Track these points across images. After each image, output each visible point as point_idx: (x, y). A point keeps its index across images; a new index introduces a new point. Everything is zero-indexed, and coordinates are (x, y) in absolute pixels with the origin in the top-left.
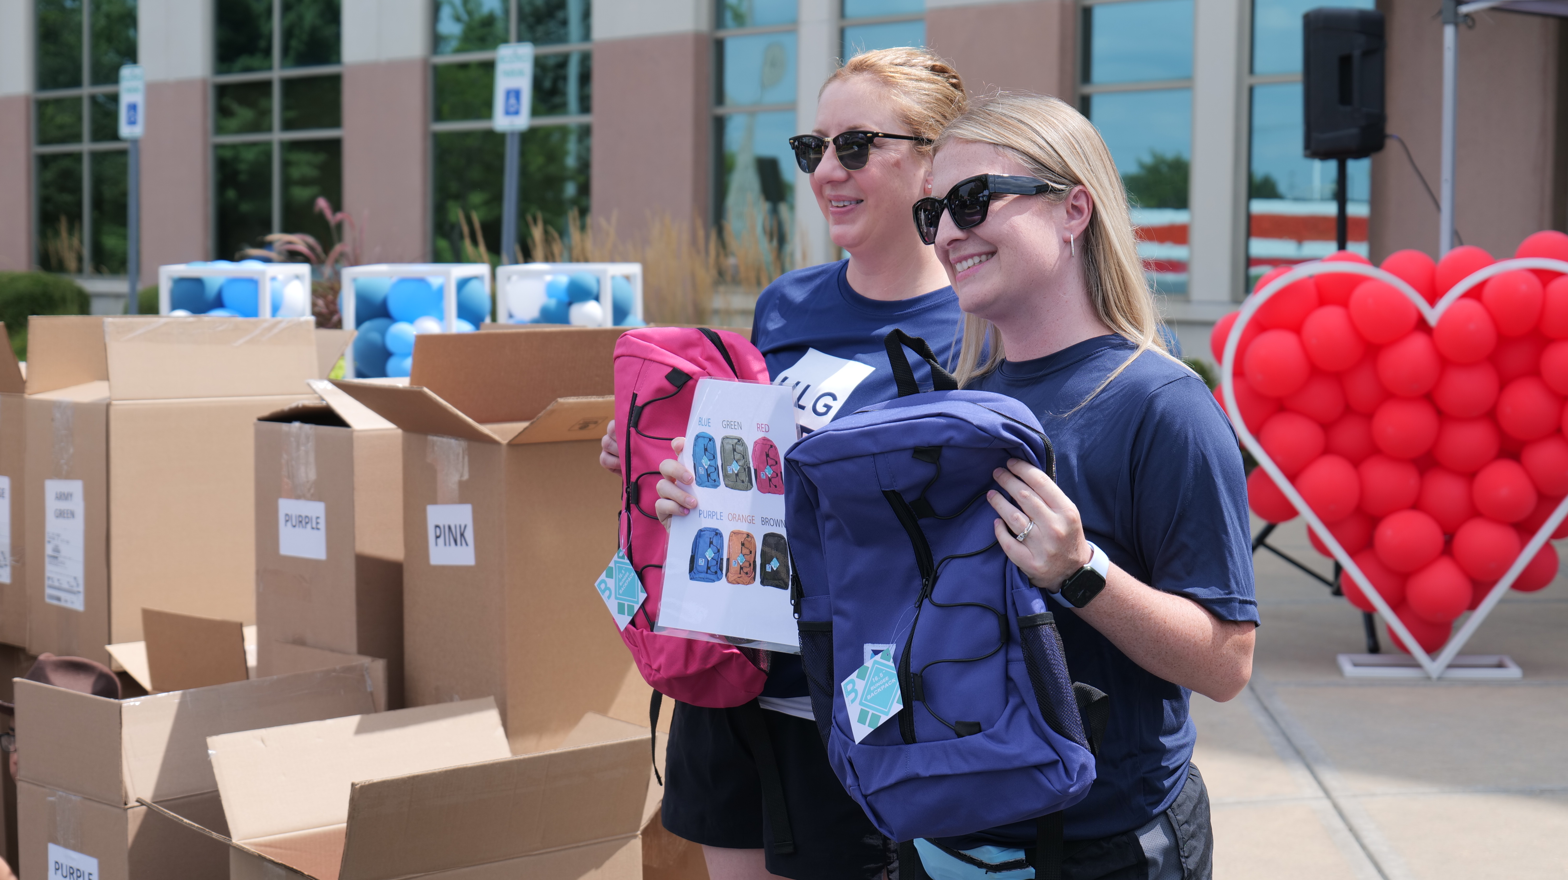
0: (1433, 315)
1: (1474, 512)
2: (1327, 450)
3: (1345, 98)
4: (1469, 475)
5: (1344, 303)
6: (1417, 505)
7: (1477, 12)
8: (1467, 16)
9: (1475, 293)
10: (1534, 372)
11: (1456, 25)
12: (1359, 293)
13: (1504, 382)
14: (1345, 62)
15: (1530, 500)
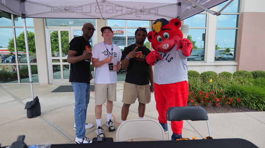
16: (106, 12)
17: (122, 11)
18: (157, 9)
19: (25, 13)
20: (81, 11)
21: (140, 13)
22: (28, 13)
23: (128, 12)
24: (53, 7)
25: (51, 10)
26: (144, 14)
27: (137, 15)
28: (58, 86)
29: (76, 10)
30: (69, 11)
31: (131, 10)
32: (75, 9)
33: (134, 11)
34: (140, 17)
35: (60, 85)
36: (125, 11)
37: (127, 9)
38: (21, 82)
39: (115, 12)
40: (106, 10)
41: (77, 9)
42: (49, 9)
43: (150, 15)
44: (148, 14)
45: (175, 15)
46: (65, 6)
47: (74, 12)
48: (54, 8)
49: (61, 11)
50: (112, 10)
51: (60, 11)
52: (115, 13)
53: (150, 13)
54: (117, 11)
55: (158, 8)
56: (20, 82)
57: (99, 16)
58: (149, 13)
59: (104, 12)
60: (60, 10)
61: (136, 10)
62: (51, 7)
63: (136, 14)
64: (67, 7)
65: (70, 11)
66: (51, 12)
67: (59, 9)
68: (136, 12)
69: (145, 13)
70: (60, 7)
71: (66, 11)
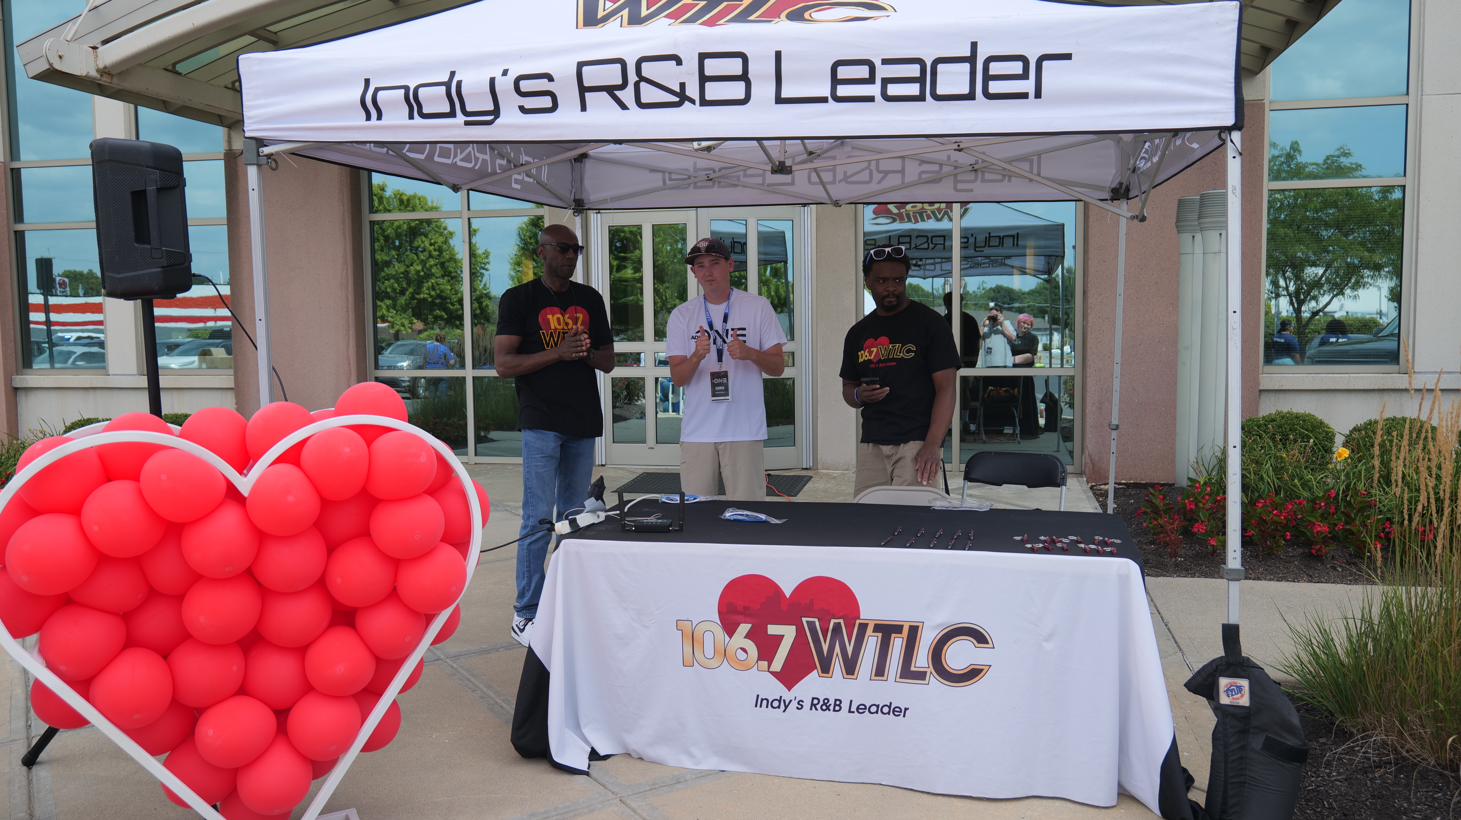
0: (244, 484)
1: (308, 688)
2: (130, 643)
3: (142, 235)
4: (301, 650)
5: (135, 477)
6: (243, 690)
7: (278, 153)
8: (269, 156)
9: (292, 456)
10: (365, 534)
11: (259, 166)
12: (150, 466)
13: (332, 548)
14: (139, 197)
15: (367, 669)
16: (846, 179)
17: (902, 172)
18: (1035, 158)
19: (584, 197)
20: (759, 180)
21: (972, 176)
22: (593, 194)
23: (924, 176)
24: (670, 173)
25: (661, 183)
26: (984, 181)
27: (960, 186)
28: (633, 472)
29: (742, 179)
30: (719, 182)
31: (936, 168)
32: (741, 174)
33: (946, 169)
34: (971, 190)
35: (640, 470)
36: (913, 171)
37: (920, 165)
38: (478, 453)
39: (877, 176)
40: (845, 173)
41: (745, 176)
42: (657, 180)
43: (1009, 181)
44: (1000, 177)
45: (1111, 178)
46: (708, 167)
47: (737, 186)
48: (674, 176)
49: (695, 183)
50: (868, 171)
51: (689, 185)
52: (880, 182)
53: (1007, 176)
54: (886, 173)
55: (1039, 155)
56: (476, 455)
57: (819, 193)
58: (1004, 176)
59: (840, 181)
60: (693, 179)
61: (956, 168)
62: (663, 172)
63: (956, 181)
64: (714, 171)
65: (722, 184)
66: (665, 187)
67: (689, 177)
68: (955, 175)
69: (988, 176)
70: (692, 170)
71: (710, 183)
